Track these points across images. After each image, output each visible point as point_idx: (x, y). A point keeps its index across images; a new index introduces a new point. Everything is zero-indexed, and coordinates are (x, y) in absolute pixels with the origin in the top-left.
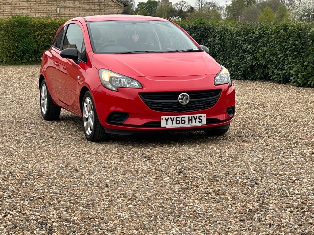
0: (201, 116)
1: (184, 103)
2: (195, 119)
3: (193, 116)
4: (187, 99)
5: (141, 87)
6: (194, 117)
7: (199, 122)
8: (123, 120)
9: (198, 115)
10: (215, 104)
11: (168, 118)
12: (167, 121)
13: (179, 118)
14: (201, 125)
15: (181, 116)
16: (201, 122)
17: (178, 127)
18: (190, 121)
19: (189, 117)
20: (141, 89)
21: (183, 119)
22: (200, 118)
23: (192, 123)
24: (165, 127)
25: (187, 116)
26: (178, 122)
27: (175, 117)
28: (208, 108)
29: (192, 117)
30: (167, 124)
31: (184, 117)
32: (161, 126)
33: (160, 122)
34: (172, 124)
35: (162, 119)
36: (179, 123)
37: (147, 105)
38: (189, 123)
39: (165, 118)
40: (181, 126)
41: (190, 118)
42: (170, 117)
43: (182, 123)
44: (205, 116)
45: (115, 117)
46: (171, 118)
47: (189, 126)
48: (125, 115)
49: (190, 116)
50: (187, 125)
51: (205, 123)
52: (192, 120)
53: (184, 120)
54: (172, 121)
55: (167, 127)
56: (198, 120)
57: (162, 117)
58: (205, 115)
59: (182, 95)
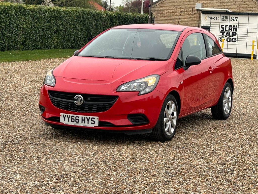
0: (94, 118)
1: (78, 104)
2: (88, 120)
3: (86, 116)
4: (81, 100)
6: (87, 118)
7: (92, 123)
9: (91, 117)
10: (108, 109)
11: (66, 115)
12: (64, 118)
13: (74, 117)
14: (93, 126)
15: (75, 116)
16: (94, 123)
17: (73, 125)
18: (83, 121)
19: (82, 117)
21: (77, 118)
22: (93, 119)
23: (85, 123)
24: (63, 123)
25: (80, 116)
26: (73, 120)
27: (71, 115)
28: (101, 112)
29: (85, 118)
30: (64, 121)
31: (78, 117)
33: (59, 118)
34: (68, 121)
35: (61, 116)
36: (74, 122)
37: (52, 102)
38: (82, 123)
39: (63, 115)
40: (75, 124)
41: (83, 119)
42: (67, 114)
43: (76, 122)
44: (97, 119)
46: (67, 116)
47: (82, 125)
49: (84, 116)
50: (80, 124)
51: (98, 125)
52: (85, 120)
53: (78, 120)
54: (69, 118)
55: (64, 124)
56: (90, 121)
57: (61, 114)
58: (98, 117)
59: (76, 97)
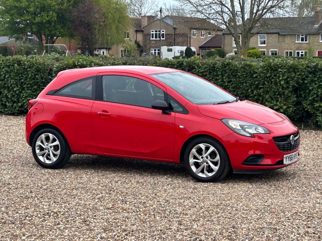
1: (293, 144)
5: (269, 133)
8: (258, 161)
12: (286, 159)
15: (291, 154)
19: (294, 154)
20: (269, 134)
21: (292, 156)
26: (290, 159)
30: (286, 161)
32: (284, 163)
34: (288, 161)
35: (284, 158)
37: (277, 147)
43: (292, 160)
45: (251, 159)
46: (288, 156)
48: (260, 156)
55: (286, 164)
57: (285, 156)
59: (292, 137)
